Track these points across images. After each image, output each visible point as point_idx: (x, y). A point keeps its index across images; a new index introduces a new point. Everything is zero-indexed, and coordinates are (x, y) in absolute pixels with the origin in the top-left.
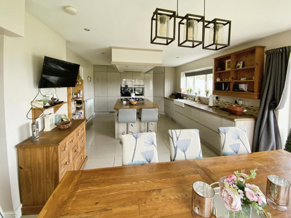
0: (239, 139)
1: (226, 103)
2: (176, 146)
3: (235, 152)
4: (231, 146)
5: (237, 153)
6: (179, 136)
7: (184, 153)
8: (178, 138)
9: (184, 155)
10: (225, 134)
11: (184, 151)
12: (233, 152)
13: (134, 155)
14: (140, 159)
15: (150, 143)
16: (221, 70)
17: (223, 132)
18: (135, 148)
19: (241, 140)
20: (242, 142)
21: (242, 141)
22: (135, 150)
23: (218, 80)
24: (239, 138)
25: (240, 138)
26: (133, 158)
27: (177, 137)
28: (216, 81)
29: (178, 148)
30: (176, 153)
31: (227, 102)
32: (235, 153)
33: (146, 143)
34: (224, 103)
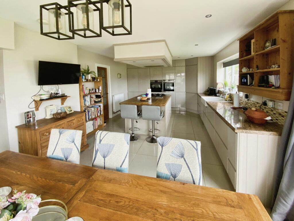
0: (183, 159)
1: (256, 105)
2: (98, 150)
3: (172, 175)
4: (168, 165)
5: (175, 177)
6: (102, 139)
7: (103, 159)
8: (101, 141)
9: (104, 161)
10: (162, 147)
11: (104, 157)
12: (169, 174)
13: (55, 149)
14: (59, 154)
15: (71, 141)
16: (246, 56)
17: (159, 143)
18: (57, 143)
19: (185, 160)
20: (187, 164)
21: (187, 162)
22: (57, 145)
23: (244, 70)
24: (182, 156)
25: (185, 157)
26: (54, 152)
27: (100, 139)
28: (241, 71)
29: (98, 151)
30: (96, 156)
31: (258, 103)
32: (171, 177)
33: (67, 140)
34: (254, 104)
